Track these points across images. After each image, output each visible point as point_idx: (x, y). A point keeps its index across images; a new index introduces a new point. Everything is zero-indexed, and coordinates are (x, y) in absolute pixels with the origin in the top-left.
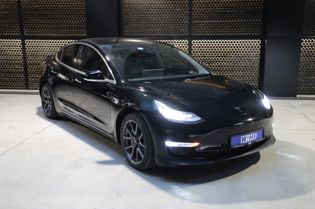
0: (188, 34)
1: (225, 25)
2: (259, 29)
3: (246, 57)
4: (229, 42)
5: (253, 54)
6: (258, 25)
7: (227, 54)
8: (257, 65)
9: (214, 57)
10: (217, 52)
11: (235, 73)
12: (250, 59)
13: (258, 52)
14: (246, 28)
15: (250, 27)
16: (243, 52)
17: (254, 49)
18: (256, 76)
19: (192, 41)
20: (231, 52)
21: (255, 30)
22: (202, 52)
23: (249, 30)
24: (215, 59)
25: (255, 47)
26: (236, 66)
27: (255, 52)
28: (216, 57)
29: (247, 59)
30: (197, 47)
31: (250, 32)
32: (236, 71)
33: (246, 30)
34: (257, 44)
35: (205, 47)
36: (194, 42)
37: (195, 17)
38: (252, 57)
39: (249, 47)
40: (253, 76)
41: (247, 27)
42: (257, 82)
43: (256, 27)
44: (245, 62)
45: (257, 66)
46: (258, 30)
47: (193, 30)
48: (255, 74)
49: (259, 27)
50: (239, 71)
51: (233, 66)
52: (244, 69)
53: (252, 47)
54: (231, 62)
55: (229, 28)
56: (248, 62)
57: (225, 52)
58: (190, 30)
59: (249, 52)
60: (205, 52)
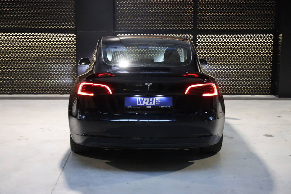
0: (192, 27)
1: (234, 18)
2: (272, 23)
3: (257, 54)
4: (238, 37)
5: (265, 51)
6: (270, 18)
7: (236, 51)
8: (270, 62)
9: (221, 54)
10: (225, 48)
11: (245, 72)
12: (262, 56)
13: (270, 48)
14: (257, 22)
15: (262, 21)
16: (254, 48)
17: (266, 45)
18: (269, 75)
19: (197, 36)
20: (241, 48)
21: (267, 23)
22: (208, 48)
23: (260, 24)
24: (223, 56)
25: (267, 42)
26: (247, 64)
27: (267, 48)
28: (224, 53)
29: (258, 56)
30: (202, 43)
31: (262, 26)
32: (246, 70)
33: (257, 23)
34: (269, 40)
35: (212, 43)
36: (199, 37)
37: (200, 9)
38: (263, 53)
39: (261, 43)
40: (266, 75)
41: (259, 21)
42: (270, 81)
43: (269, 21)
44: (257, 59)
45: (270, 64)
46: (270, 23)
47: (198, 24)
48: (267, 72)
49: (272, 21)
50: (250, 70)
51: (243, 64)
52: (255, 67)
53: (264, 42)
54: (240, 59)
55: (239, 21)
56: (260, 59)
57: (234, 48)
58: (195, 24)
59: (260, 48)
60: (212, 48)
